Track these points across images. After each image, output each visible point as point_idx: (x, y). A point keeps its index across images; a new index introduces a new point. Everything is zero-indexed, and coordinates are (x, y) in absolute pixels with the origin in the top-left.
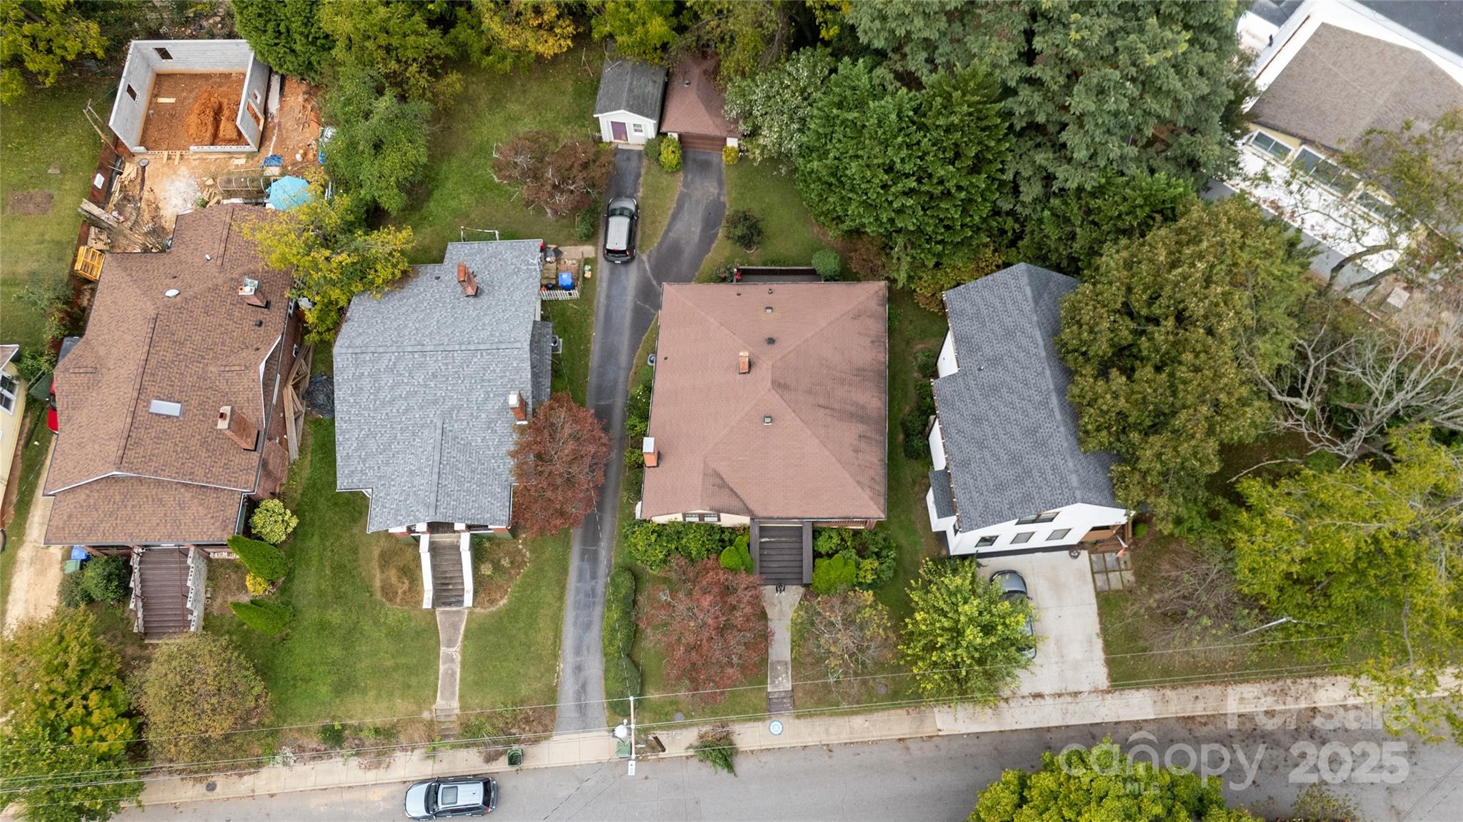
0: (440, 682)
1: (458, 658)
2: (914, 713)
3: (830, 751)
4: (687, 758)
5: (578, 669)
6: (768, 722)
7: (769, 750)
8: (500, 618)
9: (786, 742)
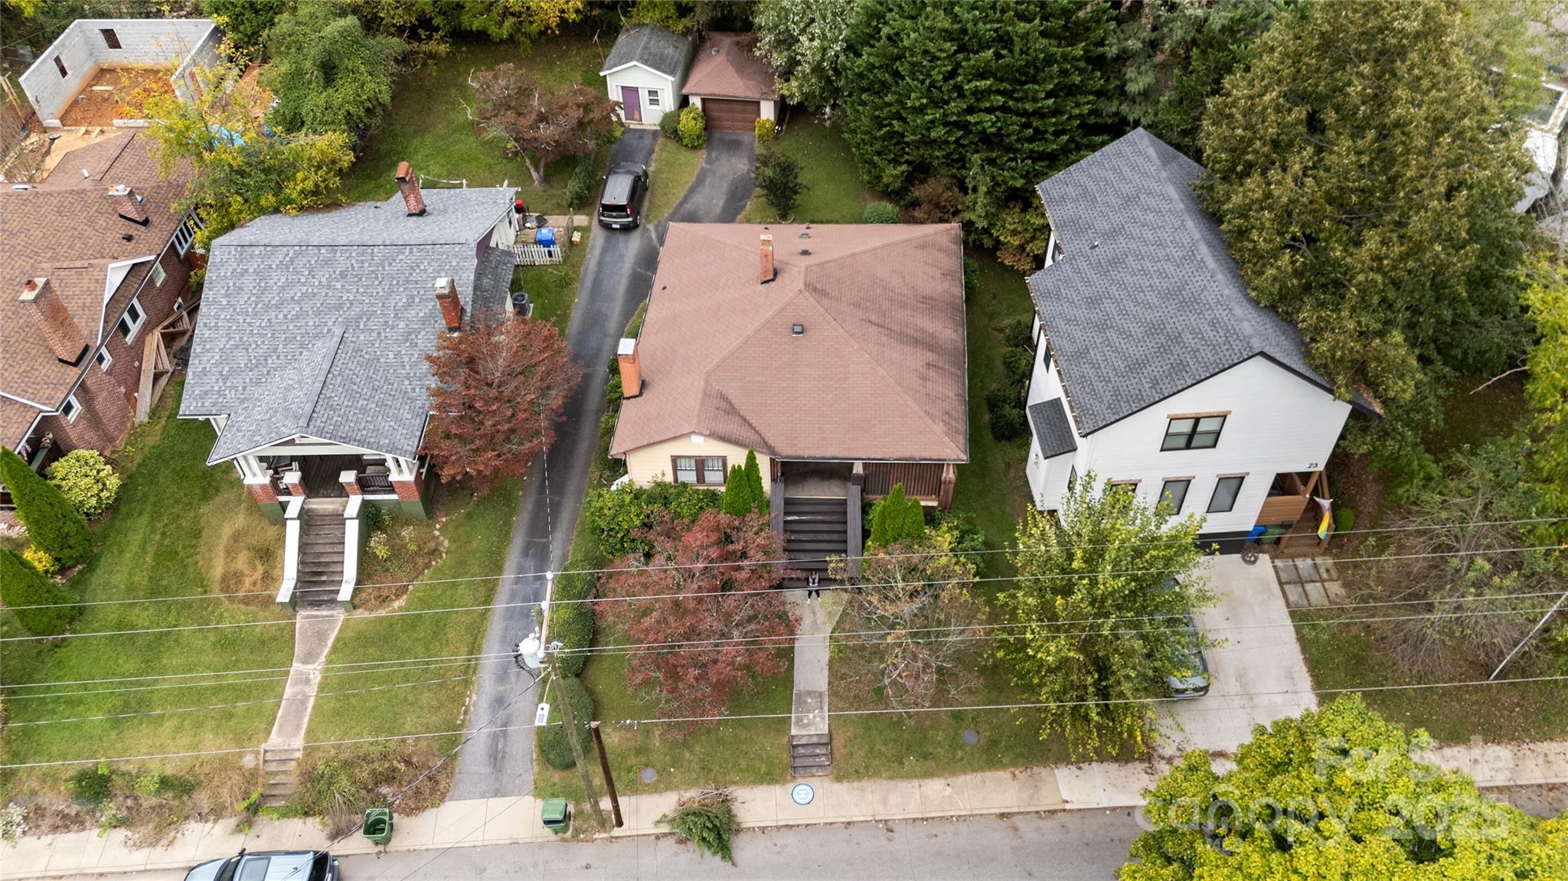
0: (280, 712)
1: (316, 678)
2: (1022, 776)
3: (890, 830)
4: (657, 837)
5: (500, 702)
6: (790, 786)
7: (789, 827)
8: (391, 625)
9: (817, 814)
